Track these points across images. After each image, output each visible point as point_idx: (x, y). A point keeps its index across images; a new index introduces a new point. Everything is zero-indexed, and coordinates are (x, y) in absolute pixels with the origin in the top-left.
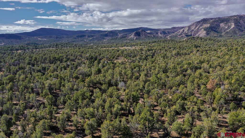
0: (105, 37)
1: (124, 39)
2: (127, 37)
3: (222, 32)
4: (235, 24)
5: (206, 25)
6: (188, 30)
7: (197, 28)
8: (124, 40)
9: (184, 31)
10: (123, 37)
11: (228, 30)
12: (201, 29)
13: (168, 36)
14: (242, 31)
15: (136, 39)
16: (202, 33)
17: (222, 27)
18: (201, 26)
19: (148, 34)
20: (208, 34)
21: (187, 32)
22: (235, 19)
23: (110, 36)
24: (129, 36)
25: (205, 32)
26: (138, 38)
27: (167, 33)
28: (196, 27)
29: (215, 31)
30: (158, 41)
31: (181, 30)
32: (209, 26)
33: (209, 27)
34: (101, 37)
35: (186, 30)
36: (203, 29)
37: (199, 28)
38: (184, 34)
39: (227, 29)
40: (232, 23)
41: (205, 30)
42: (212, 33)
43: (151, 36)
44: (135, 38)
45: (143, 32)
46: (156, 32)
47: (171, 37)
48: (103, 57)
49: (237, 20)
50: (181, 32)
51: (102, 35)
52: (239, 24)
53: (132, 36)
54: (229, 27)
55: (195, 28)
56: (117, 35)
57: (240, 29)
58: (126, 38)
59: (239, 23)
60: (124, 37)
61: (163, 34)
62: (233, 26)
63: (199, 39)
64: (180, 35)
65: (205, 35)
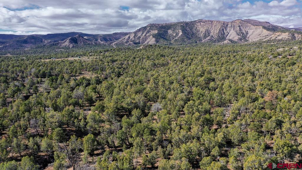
0: (24, 45)
1: (55, 47)
2: (60, 44)
3: (171, 40)
4: (182, 31)
5: (153, 31)
6: (134, 37)
7: (144, 35)
8: (56, 49)
9: (129, 37)
10: (54, 44)
11: (176, 38)
12: (149, 36)
13: (113, 44)
14: (190, 38)
15: (73, 47)
16: (151, 41)
17: (170, 34)
18: (148, 32)
19: (87, 41)
20: (157, 41)
21: (133, 39)
22: (181, 26)
23: (31, 43)
24: (63, 43)
25: (154, 39)
26: (75, 45)
27: (108, 39)
28: (143, 33)
29: (163, 38)
30: (111, 49)
31: (127, 37)
32: (157, 32)
33: (157, 34)
34: (17, 44)
35: (132, 37)
36: (151, 36)
37: (146, 34)
38: (131, 41)
39: (175, 36)
40: (179, 30)
41: (153, 37)
42: (162, 40)
43: (92, 43)
44: (71, 46)
45: (81, 38)
46: (95, 39)
47: (116, 44)
48: (59, 72)
49: (183, 27)
50: (126, 39)
51: (18, 41)
52: (187, 32)
53: (67, 43)
54: (177, 34)
55: (142, 35)
56: (42, 42)
57: (188, 37)
58: (58, 46)
59: (186, 30)
60: (56, 45)
61: (104, 40)
62: (181, 33)
63: (158, 48)
64: (126, 42)
65: (155, 42)
